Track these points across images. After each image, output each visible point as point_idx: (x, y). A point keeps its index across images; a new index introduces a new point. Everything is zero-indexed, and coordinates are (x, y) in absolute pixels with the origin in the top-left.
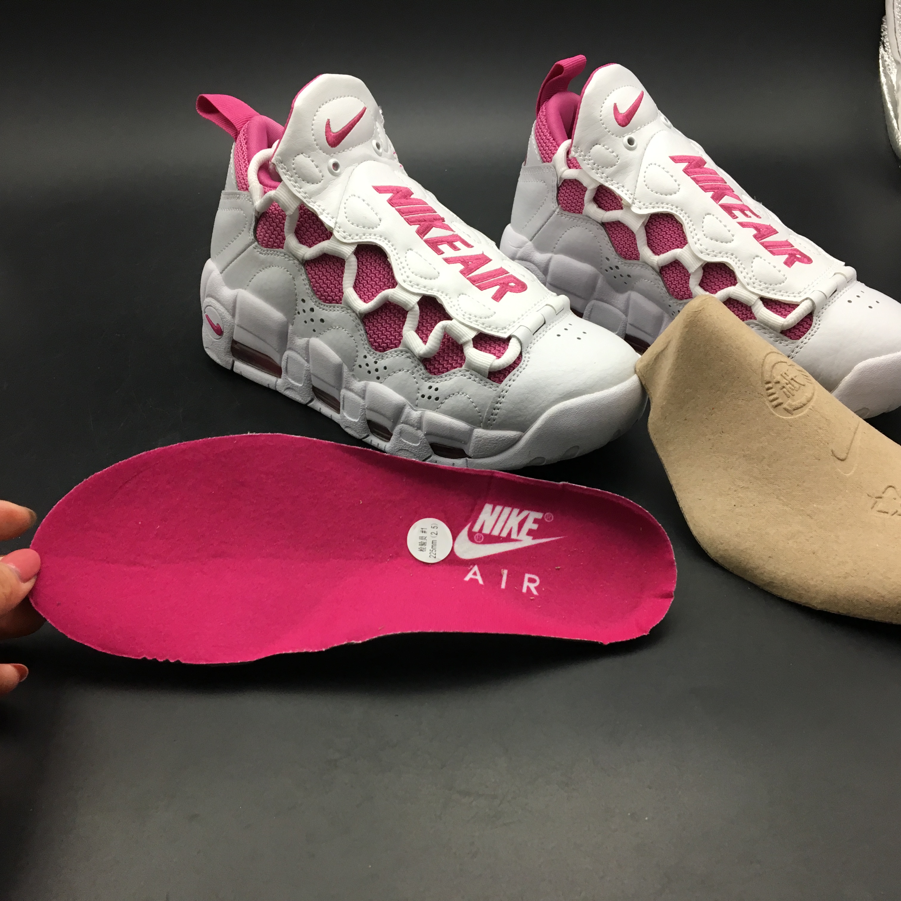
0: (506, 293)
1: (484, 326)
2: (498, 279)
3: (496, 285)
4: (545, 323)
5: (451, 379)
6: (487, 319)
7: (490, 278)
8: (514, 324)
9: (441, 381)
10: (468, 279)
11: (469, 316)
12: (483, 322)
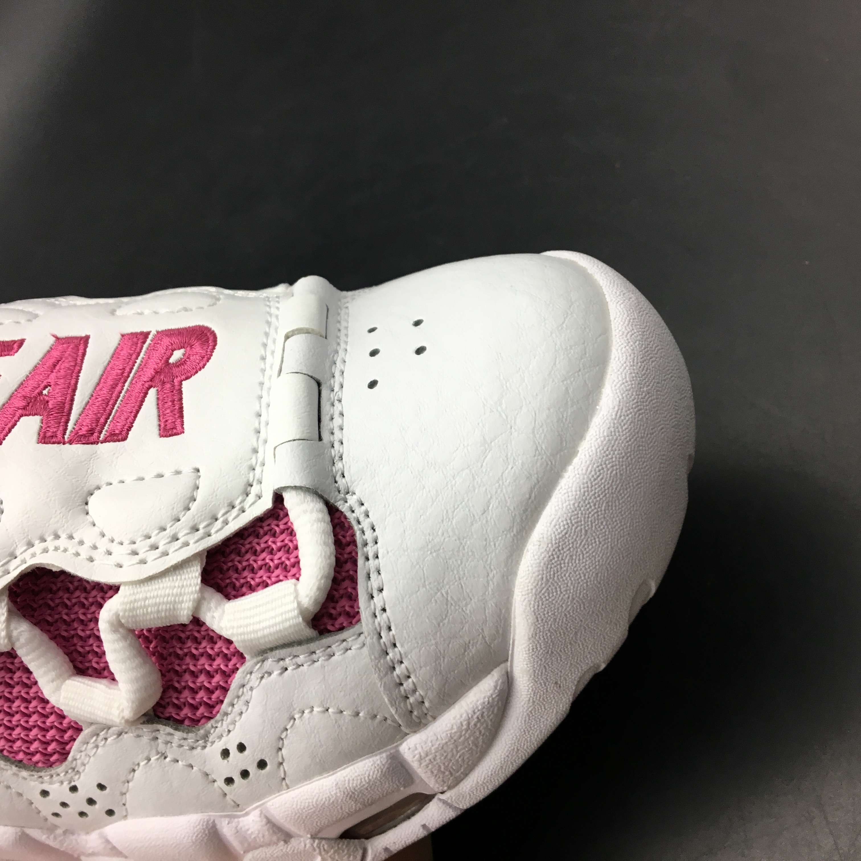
0: (180, 392)
1: (201, 531)
2: (137, 371)
3: (146, 394)
4: (319, 384)
5: (247, 702)
6: (194, 506)
7: (118, 388)
8: (260, 455)
9: (234, 722)
10: (71, 442)
11: (149, 542)
12: (191, 524)
